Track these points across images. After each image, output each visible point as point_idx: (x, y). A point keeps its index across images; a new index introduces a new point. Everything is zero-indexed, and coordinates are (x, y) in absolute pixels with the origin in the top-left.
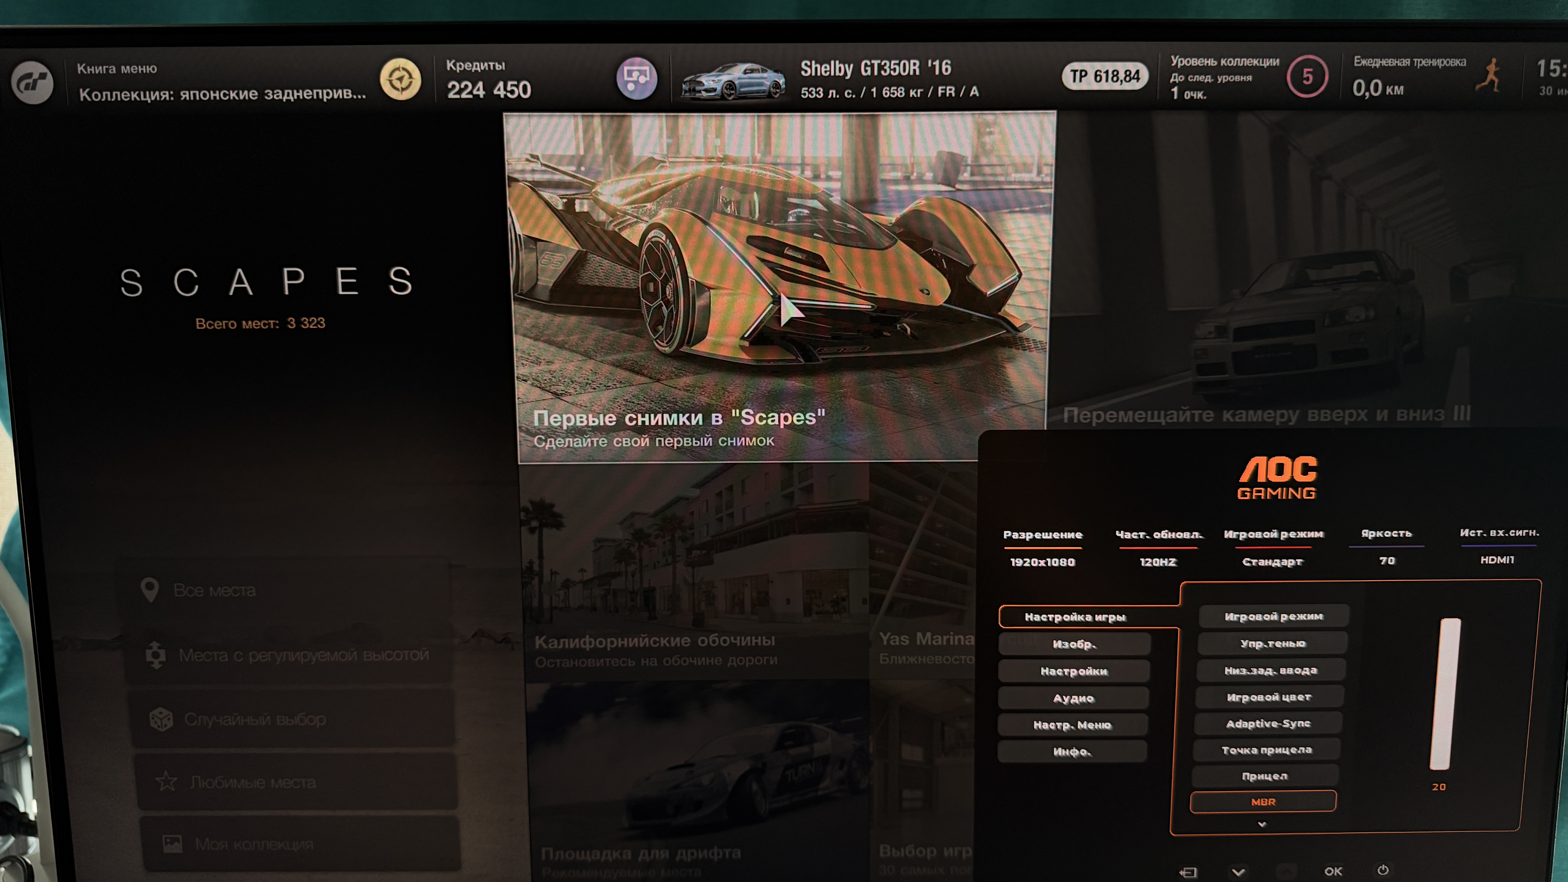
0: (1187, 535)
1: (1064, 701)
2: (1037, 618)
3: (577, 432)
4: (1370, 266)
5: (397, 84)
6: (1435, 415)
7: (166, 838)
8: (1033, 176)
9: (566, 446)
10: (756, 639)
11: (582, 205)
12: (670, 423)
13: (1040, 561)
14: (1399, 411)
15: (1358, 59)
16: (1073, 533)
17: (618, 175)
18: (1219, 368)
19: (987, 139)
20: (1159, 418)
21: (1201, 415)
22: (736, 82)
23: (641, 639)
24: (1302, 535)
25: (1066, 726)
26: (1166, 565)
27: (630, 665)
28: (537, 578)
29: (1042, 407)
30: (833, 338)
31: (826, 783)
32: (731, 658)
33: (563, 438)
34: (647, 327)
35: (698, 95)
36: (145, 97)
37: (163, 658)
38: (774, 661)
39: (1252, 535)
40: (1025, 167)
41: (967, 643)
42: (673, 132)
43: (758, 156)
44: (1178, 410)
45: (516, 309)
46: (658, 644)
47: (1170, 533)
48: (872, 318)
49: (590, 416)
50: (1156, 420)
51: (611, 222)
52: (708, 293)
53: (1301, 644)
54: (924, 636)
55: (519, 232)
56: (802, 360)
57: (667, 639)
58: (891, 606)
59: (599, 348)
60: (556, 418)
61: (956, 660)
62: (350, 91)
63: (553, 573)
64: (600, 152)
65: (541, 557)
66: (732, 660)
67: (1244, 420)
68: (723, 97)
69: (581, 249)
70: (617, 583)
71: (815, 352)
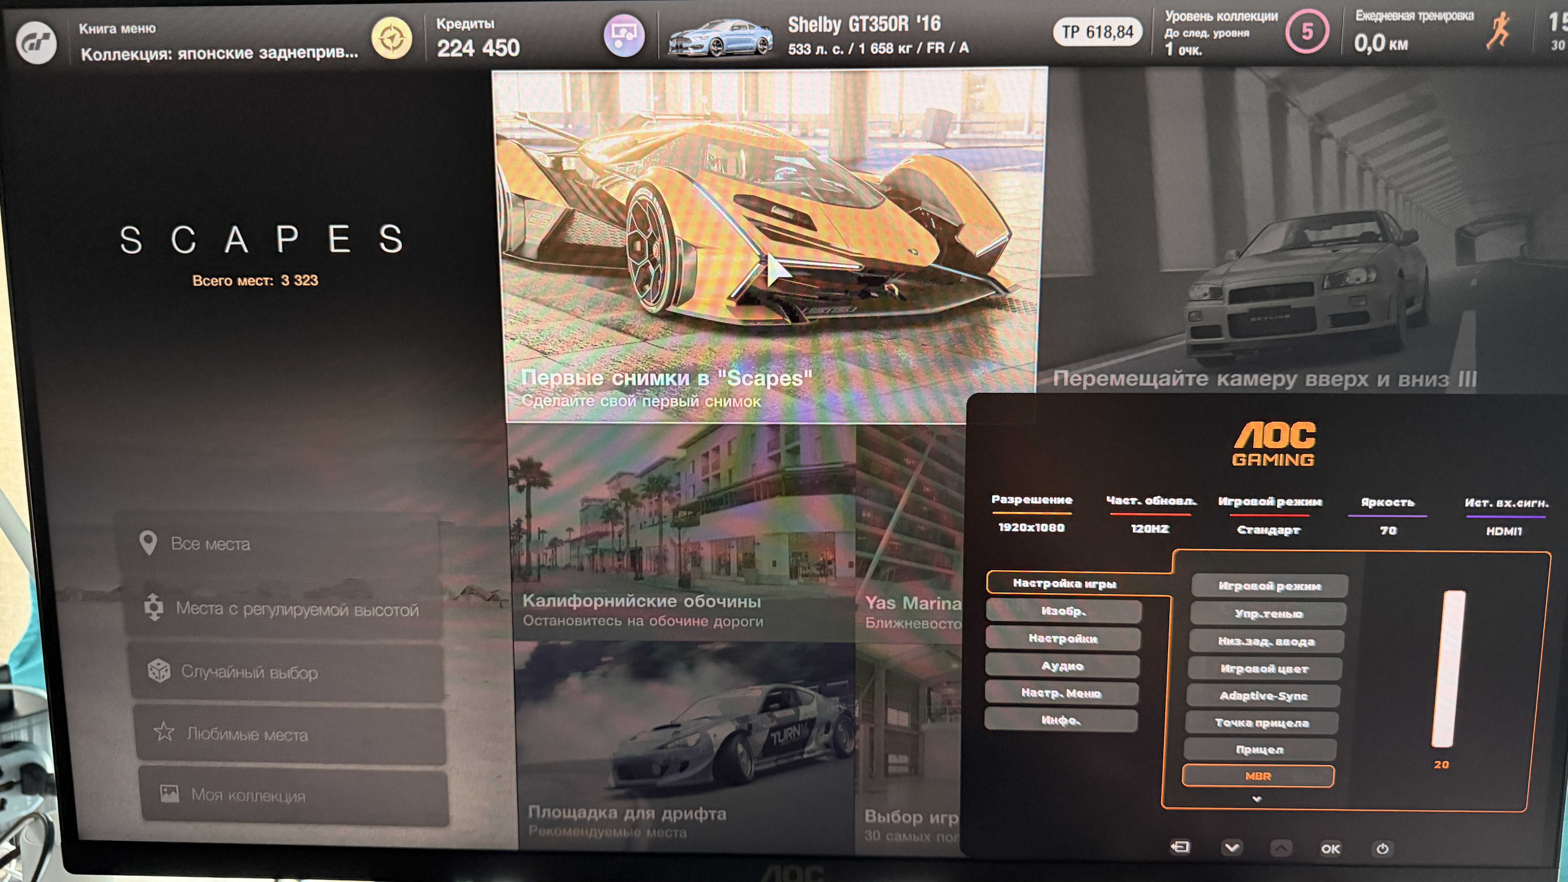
0: (1179, 502)
1: (1052, 668)
2: (1026, 584)
3: (566, 391)
4: (1371, 227)
5: (388, 42)
6: (1439, 381)
7: (163, 788)
8: (1023, 134)
9: (553, 405)
10: (743, 600)
11: (569, 162)
12: (657, 384)
13: (1029, 526)
14: (1401, 377)
15: (1360, 13)
16: (1063, 498)
17: (605, 132)
18: (1215, 331)
19: (978, 96)
20: (1152, 381)
21: (1195, 379)
22: (724, 39)
23: (628, 599)
24: (1299, 502)
25: (1055, 694)
26: (1158, 532)
27: (616, 624)
28: (525, 537)
29: (1031, 370)
30: (820, 298)
31: (812, 746)
32: (717, 620)
33: (550, 397)
34: (633, 287)
35: (685, 52)
36: (144, 56)
37: (161, 610)
38: (760, 623)
39: (1247, 502)
40: (1015, 125)
41: (954, 608)
42: (661, 91)
43: (745, 113)
44: (1171, 374)
45: (505, 267)
46: (644, 604)
47: (1162, 499)
48: (859, 278)
49: (578, 375)
50: (1148, 384)
51: (598, 180)
52: (694, 252)
53: (1298, 615)
54: (911, 600)
55: (507, 190)
56: (789, 320)
57: (654, 599)
58: (877, 570)
59: (587, 307)
60: (543, 377)
61: (943, 625)
62: (342, 50)
63: (541, 532)
64: (587, 109)
65: (529, 515)
66: (718, 621)
67: (1239, 384)
68: (710, 54)
69: (569, 207)
70: (603, 543)
71: (802, 312)
